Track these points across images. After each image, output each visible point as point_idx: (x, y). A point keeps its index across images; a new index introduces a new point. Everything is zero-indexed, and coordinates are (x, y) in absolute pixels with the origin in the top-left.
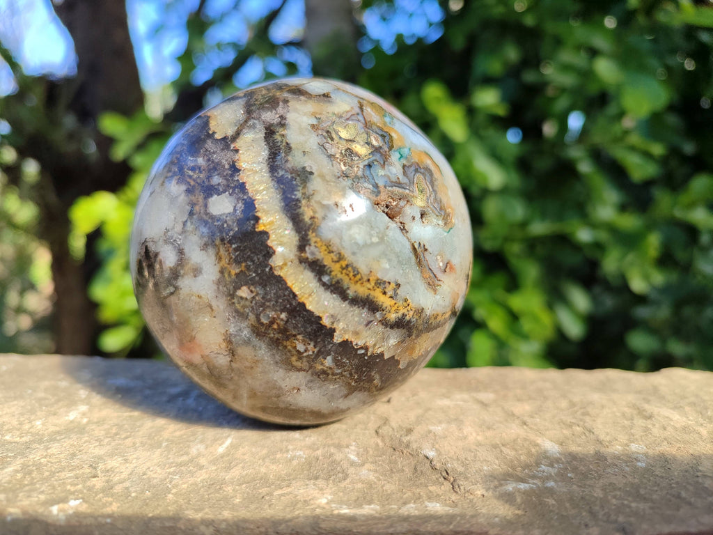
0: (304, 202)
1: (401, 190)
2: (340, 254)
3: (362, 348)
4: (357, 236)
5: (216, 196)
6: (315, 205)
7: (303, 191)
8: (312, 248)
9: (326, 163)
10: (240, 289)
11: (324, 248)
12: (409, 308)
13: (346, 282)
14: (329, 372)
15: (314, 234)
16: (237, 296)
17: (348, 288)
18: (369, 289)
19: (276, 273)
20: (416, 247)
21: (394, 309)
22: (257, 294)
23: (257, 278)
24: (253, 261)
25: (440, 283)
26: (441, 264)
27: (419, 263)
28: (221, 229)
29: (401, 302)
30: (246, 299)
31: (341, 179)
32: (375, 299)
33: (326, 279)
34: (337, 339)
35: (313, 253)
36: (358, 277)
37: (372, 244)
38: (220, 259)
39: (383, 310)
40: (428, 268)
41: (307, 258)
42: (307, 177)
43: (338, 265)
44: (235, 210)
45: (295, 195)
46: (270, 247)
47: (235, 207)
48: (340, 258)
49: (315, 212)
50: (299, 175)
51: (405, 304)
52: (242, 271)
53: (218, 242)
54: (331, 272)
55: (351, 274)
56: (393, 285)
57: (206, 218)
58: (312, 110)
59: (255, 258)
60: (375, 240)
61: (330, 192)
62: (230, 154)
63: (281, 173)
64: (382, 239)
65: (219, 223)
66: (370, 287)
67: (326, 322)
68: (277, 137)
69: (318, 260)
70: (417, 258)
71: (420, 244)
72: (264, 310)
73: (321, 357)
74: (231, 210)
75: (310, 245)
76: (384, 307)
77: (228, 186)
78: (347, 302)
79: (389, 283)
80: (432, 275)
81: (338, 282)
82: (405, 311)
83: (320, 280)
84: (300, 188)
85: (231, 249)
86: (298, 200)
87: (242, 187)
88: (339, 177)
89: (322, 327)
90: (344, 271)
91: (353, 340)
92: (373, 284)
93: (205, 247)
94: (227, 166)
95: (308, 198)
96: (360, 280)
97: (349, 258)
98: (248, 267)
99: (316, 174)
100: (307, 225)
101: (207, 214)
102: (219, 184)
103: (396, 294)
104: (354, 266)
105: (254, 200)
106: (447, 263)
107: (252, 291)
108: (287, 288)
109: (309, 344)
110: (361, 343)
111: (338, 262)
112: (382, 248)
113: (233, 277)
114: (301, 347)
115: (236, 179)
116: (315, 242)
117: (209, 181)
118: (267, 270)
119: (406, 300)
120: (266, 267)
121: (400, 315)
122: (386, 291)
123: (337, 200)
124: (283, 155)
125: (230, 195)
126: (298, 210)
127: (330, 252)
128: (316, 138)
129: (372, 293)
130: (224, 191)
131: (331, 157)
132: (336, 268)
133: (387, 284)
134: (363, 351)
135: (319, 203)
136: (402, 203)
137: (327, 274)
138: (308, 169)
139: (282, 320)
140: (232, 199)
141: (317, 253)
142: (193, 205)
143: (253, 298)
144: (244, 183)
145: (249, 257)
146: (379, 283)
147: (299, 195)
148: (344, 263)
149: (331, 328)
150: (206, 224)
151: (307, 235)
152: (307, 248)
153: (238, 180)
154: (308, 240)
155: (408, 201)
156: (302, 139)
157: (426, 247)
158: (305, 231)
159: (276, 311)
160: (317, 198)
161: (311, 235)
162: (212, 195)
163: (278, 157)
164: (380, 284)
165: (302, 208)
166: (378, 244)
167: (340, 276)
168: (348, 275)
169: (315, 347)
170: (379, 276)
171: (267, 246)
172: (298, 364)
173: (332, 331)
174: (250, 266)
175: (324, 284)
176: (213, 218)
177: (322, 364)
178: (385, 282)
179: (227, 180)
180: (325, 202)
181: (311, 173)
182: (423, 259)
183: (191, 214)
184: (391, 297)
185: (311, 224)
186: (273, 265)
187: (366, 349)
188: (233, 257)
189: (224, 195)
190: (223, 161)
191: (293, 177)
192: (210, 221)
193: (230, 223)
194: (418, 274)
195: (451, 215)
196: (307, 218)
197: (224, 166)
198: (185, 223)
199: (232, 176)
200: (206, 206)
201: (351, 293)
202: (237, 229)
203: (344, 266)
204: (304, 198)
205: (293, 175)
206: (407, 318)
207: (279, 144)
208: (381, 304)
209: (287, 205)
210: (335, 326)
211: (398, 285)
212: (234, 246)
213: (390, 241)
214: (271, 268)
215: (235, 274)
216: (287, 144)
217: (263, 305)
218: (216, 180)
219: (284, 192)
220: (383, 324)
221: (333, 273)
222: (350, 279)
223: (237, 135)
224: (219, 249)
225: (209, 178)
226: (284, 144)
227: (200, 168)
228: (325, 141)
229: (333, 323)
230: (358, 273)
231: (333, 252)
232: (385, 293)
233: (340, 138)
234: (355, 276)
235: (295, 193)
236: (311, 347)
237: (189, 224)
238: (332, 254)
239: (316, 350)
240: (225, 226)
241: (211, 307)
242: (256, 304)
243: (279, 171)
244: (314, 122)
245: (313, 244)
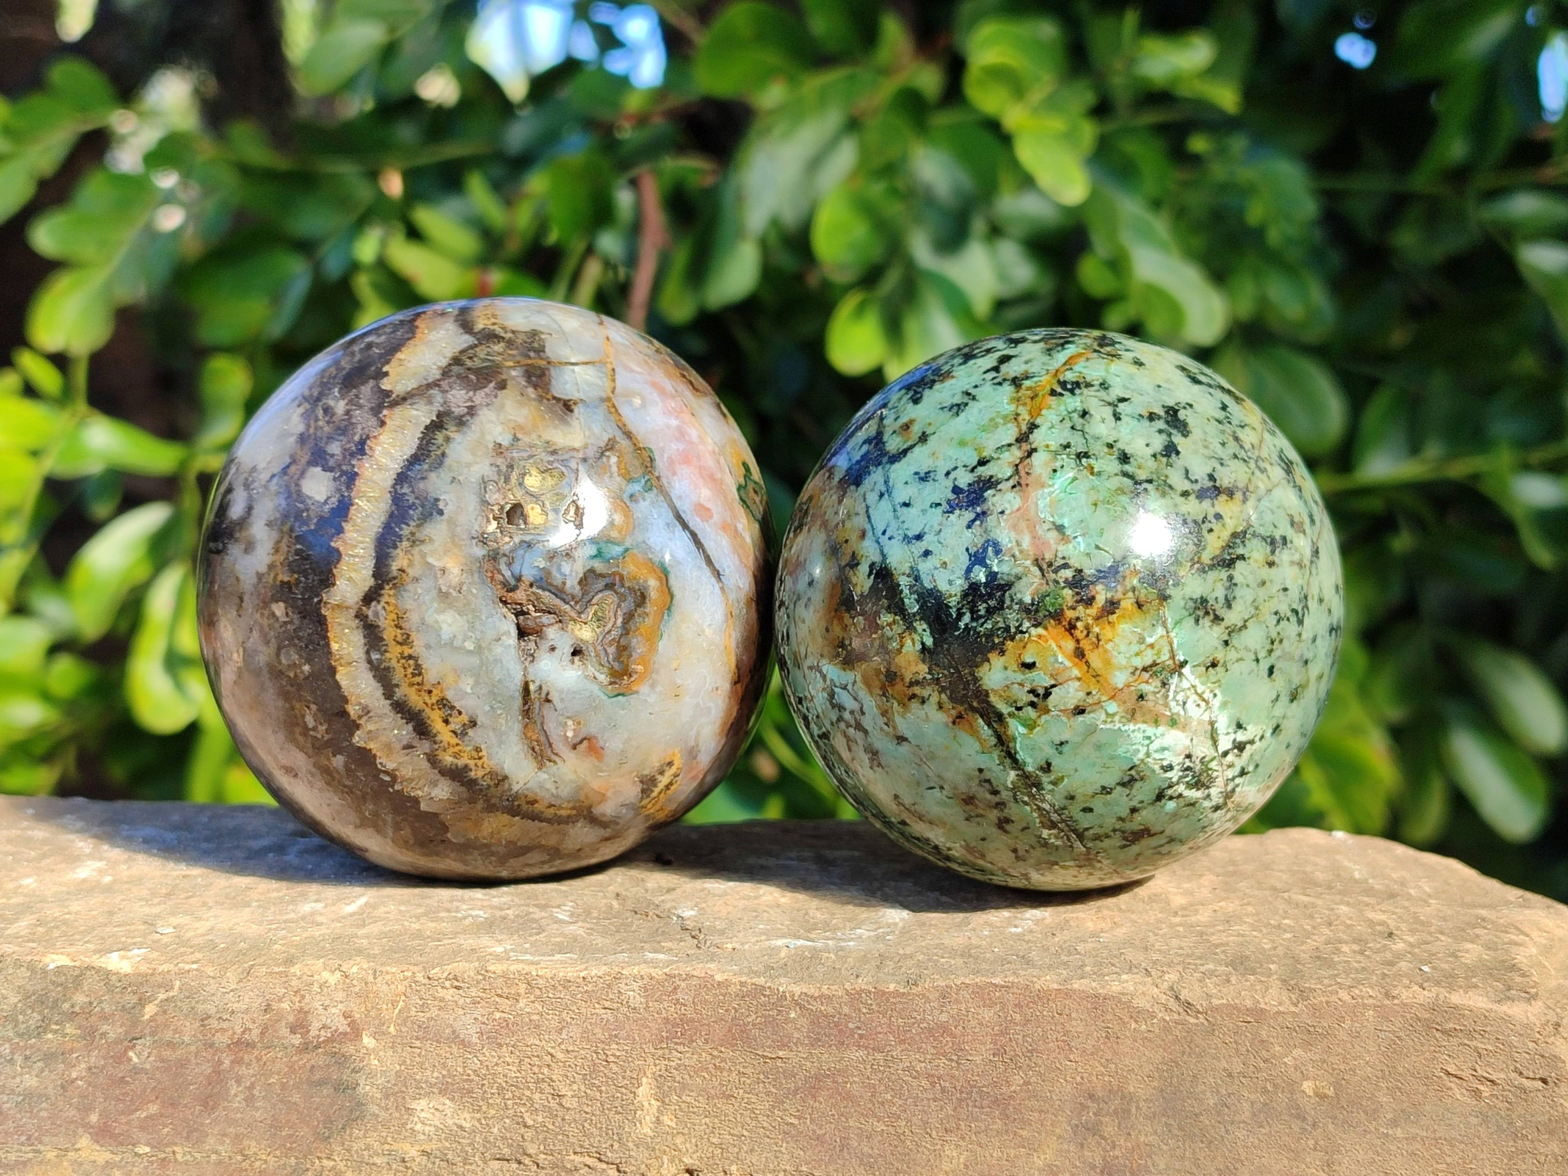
0: (405, 544)
1: (558, 602)
2: (408, 636)
3: (387, 773)
4: (445, 627)
5: (319, 469)
6: (417, 558)
7: (414, 530)
8: (379, 607)
9: (471, 509)
10: (277, 602)
11: (394, 616)
12: (480, 763)
13: (398, 676)
14: (335, 775)
15: (392, 592)
16: (270, 610)
17: (397, 686)
18: (426, 704)
19: (323, 611)
20: (532, 687)
21: (451, 750)
22: (291, 622)
23: (300, 603)
24: (307, 579)
25: (554, 757)
26: (570, 734)
27: (526, 713)
28: (298, 516)
29: (470, 748)
30: (277, 619)
31: (474, 541)
32: (429, 722)
33: (375, 656)
34: (358, 739)
35: (376, 614)
36: (418, 679)
37: (461, 649)
38: (277, 551)
39: (435, 743)
40: (539, 727)
41: (367, 617)
42: (431, 514)
43: (397, 649)
44: (326, 502)
45: (401, 529)
46: (334, 575)
47: (329, 498)
48: (406, 641)
49: (411, 564)
50: (423, 506)
51: (475, 754)
52: (289, 582)
53: (286, 528)
54: (386, 651)
55: (410, 670)
56: (464, 718)
57: (293, 488)
58: (521, 420)
59: (310, 577)
60: (469, 646)
61: (446, 552)
62: (373, 421)
63: (406, 490)
64: (479, 650)
65: (301, 506)
66: (429, 702)
67: (353, 710)
68: (440, 437)
69: (378, 626)
70: (525, 704)
71: (540, 688)
72: (289, 645)
73: (330, 750)
74: (321, 498)
75: (379, 602)
76: (438, 738)
77: (340, 465)
78: (388, 702)
79: (460, 713)
80: (543, 739)
81: (387, 669)
82: (471, 763)
83: (368, 652)
84: (412, 523)
85: (293, 548)
86: (400, 537)
87: (351, 478)
88: (473, 538)
89: (344, 714)
90: (403, 661)
91: (378, 754)
92: (434, 700)
93: (269, 524)
94: (357, 438)
95: (414, 542)
96: (418, 684)
97: (418, 647)
98: (298, 582)
99: (445, 517)
100: (390, 576)
101: (297, 485)
102: (332, 456)
103: (464, 734)
104: (420, 662)
105: (352, 505)
106: (585, 739)
107: (287, 614)
108: (326, 638)
109: (321, 724)
110: (390, 766)
111: (401, 644)
112: (475, 661)
113: (278, 583)
114: (310, 721)
115: (353, 462)
116: (387, 603)
117: (327, 443)
118: (316, 600)
119: (478, 750)
120: (317, 596)
121: (461, 763)
122: (450, 720)
123: (448, 565)
124: (426, 467)
125: (335, 479)
126: (391, 550)
127: (398, 627)
128: (487, 468)
129: (428, 710)
130: (331, 470)
131: (485, 503)
132: (394, 651)
133: (455, 712)
134: (388, 779)
135: (423, 556)
136: (546, 619)
137: (379, 650)
138: (441, 505)
139: (302, 672)
140: (332, 485)
141: (382, 618)
142: (294, 461)
143: (285, 623)
144: (356, 474)
145: (305, 570)
146: (444, 703)
147: (406, 531)
148: (407, 651)
149: (354, 721)
150: (288, 497)
151: (382, 588)
152: (374, 603)
153: (353, 466)
154: (380, 595)
155: (560, 621)
156: (467, 457)
157: (550, 697)
158: (383, 582)
159: (301, 657)
160: (425, 548)
161: (387, 591)
162: (317, 465)
163: (418, 467)
164: (444, 706)
165: (398, 551)
166: (470, 652)
167: (394, 663)
168: (405, 668)
169: (327, 732)
170: (450, 695)
171: (330, 571)
172: (301, 739)
173: (355, 726)
174: (301, 582)
175: (370, 661)
176: (299, 493)
177: (329, 759)
178: (452, 708)
179: (345, 457)
180: (430, 560)
181: (441, 512)
182: (537, 711)
183: (285, 470)
184: (454, 732)
185: (395, 578)
186: (325, 599)
187: (394, 778)
188: (291, 559)
189: (328, 473)
190: (359, 427)
191: (414, 504)
192: (294, 496)
193: (312, 514)
194: (517, 727)
195: (635, 676)
196: (395, 567)
197: (355, 434)
198: (273, 476)
199: (352, 455)
200: (303, 473)
201: (399, 694)
202: (313, 527)
203: (406, 654)
204: (408, 539)
205: (417, 501)
206: (472, 774)
207: (434, 448)
208: (434, 731)
209: (383, 535)
210: (361, 722)
211: (473, 723)
212: (298, 546)
213: (491, 659)
214: (320, 601)
215: (282, 581)
216: (443, 455)
217: (291, 639)
218: (335, 448)
219: (391, 515)
220: (429, 761)
221: (387, 654)
222: (406, 676)
223: (403, 400)
224: (282, 538)
225: (330, 438)
226: (439, 453)
227: (333, 415)
228: (496, 478)
229: (360, 717)
230: (420, 674)
231: (401, 628)
232: (446, 722)
233: (521, 484)
234: (414, 675)
235: (403, 526)
236: (323, 728)
237: (275, 480)
238: (399, 631)
239: (327, 737)
240: (305, 514)
241: (241, 599)
242: (284, 632)
243: (406, 485)
244: (505, 439)
245: (382, 604)
